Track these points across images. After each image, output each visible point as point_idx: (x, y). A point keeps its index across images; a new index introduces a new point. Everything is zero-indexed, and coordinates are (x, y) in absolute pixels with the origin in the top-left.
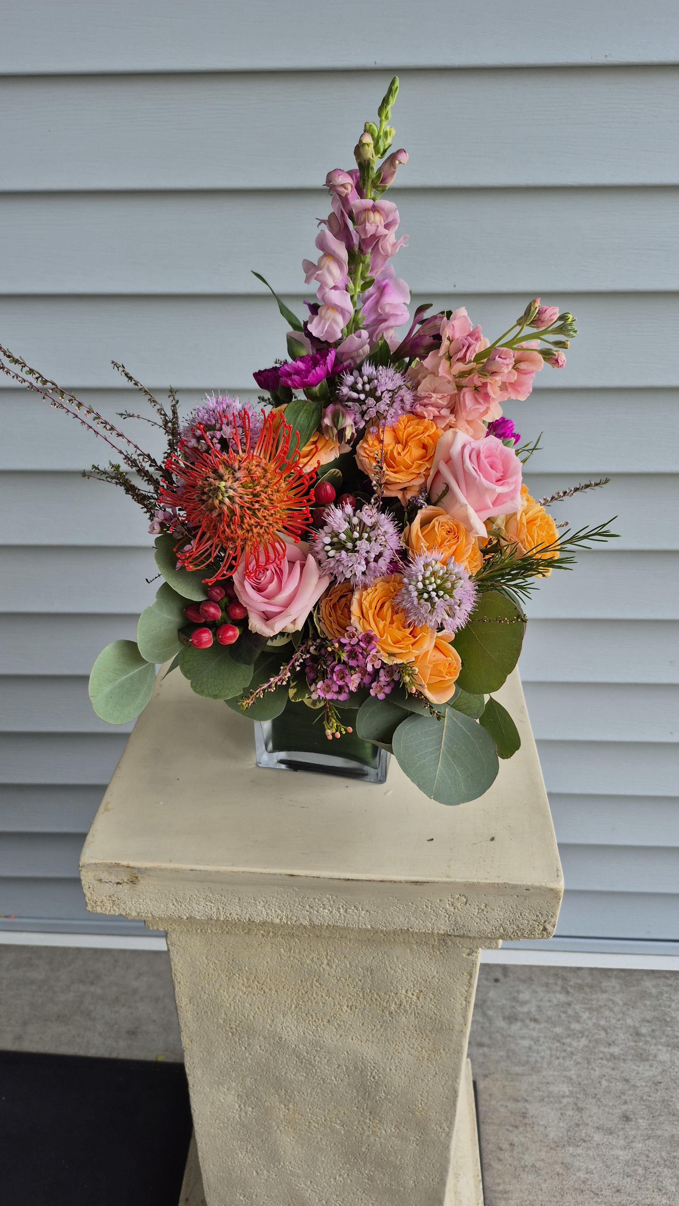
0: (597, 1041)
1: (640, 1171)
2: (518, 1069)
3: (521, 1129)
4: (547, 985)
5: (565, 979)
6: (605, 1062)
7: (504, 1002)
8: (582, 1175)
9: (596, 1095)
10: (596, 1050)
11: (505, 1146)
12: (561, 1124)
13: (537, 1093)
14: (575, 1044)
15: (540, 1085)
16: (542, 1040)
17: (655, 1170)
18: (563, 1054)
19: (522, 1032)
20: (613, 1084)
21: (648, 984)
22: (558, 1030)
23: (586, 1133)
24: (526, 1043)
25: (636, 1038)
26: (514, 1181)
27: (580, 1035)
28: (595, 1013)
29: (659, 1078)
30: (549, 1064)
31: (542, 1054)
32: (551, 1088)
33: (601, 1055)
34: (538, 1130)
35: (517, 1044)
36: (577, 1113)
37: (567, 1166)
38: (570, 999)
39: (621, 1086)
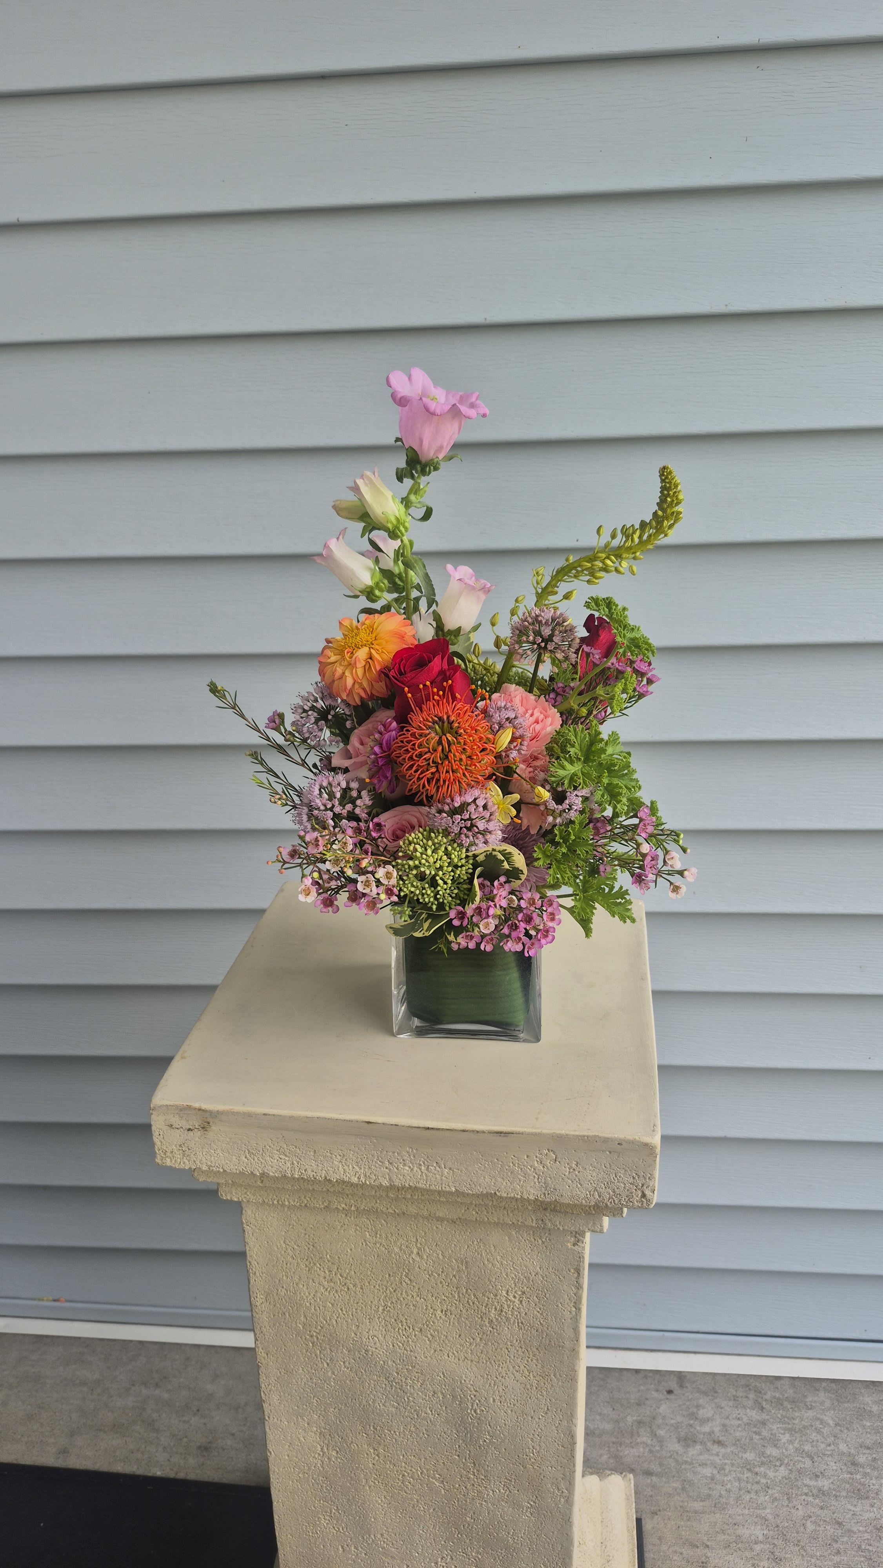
0: (799, 1472)
2: (697, 1505)
4: (735, 1398)
5: (759, 1392)
6: (811, 1499)
7: (679, 1419)
9: (799, 1541)
10: (799, 1483)
13: (721, 1537)
14: (771, 1474)
15: (726, 1527)
16: (728, 1468)
18: (756, 1487)
19: (702, 1457)
20: (822, 1528)
21: (868, 1399)
22: (749, 1456)
24: (707, 1471)
25: (852, 1469)
27: (778, 1464)
28: (798, 1435)
30: (738, 1499)
31: (729, 1486)
32: (740, 1531)
33: (805, 1490)
35: (695, 1473)
38: (765, 1416)
39: (832, 1530)
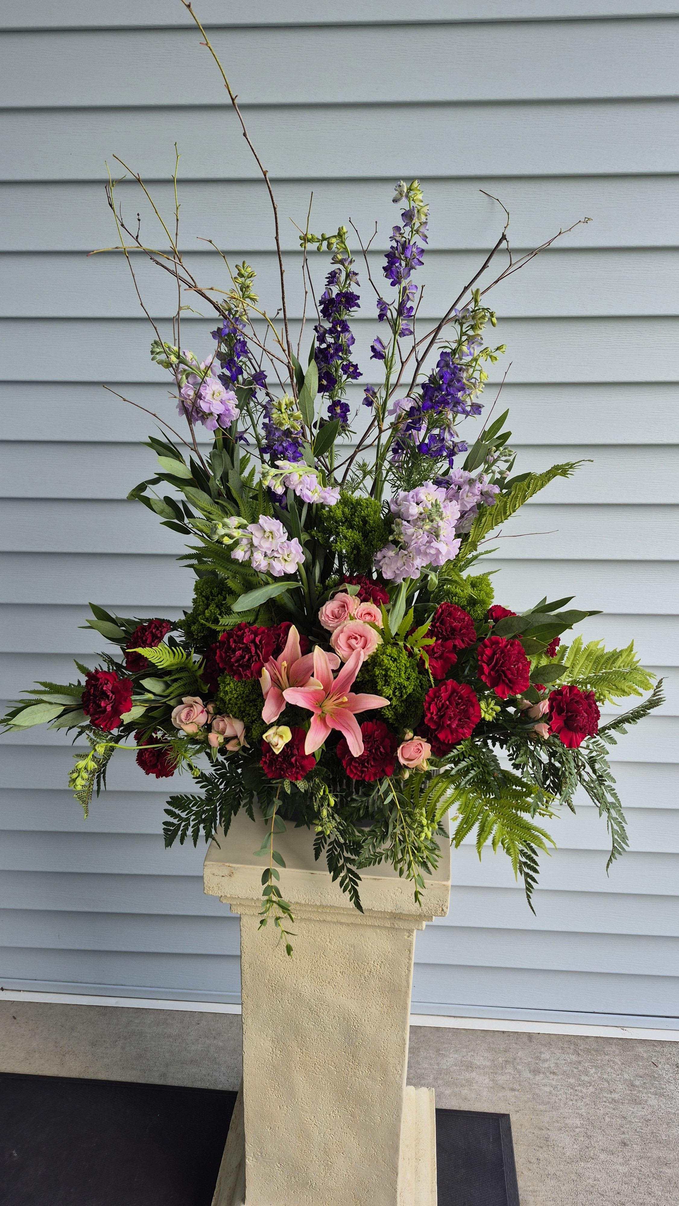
0: (601, 1089)
1: (635, 1181)
2: (542, 1107)
3: (545, 1149)
4: (562, 1048)
5: (576, 1045)
6: (608, 1104)
7: (530, 1060)
8: (590, 1181)
9: (601, 1127)
10: (601, 1095)
11: (534, 1160)
12: (575, 1146)
13: (556, 1124)
14: (584, 1090)
15: (559, 1119)
16: (559, 1087)
17: (646, 1180)
18: (576, 1097)
19: (544, 1081)
20: (614, 1120)
21: (641, 1050)
22: (572, 1081)
23: (594, 1153)
24: (547, 1089)
25: (632, 1088)
26: (541, 1184)
27: (588, 1085)
28: (600, 1069)
29: (649, 1117)
30: (565, 1104)
31: (560, 1097)
32: (567, 1121)
33: (605, 1099)
34: (558, 1150)
35: (540, 1090)
36: (587, 1139)
37: (579, 1175)
38: (580, 1059)
39: (620, 1121)
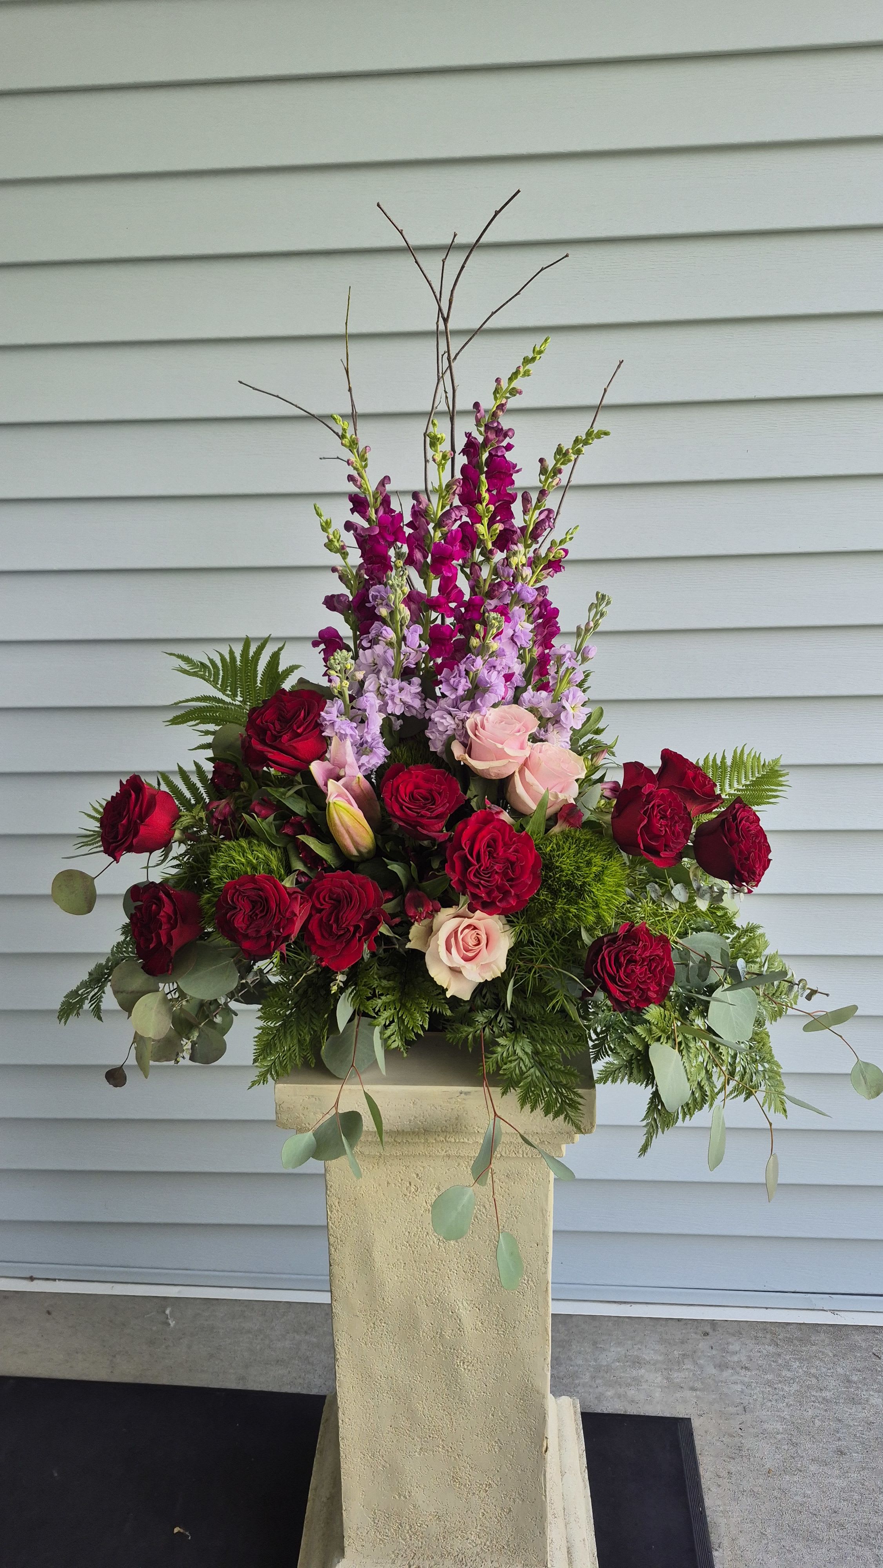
0: (808, 1387)
1: (856, 1496)
2: (732, 1410)
3: (737, 1460)
4: (756, 1338)
5: (774, 1333)
6: (817, 1404)
7: (714, 1352)
8: (799, 1498)
9: (810, 1432)
10: (808, 1394)
11: (724, 1474)
12: (777, 1456)
13: (751, 1430)
14: (786, 1388)
15: (755, 1423)
16: (754, 1385)
18: (776, 1397)
19: (733, 1378)
20: (827, 1423)
21: (858, 1338)
22: (769, 1377)
23: (802, 1464)
24: (738, 1387)
25: (847, 1384)
26: (733, 1503)
27: (791, 1382)
28: (805, 1363)
29: (871, 1419)
30: (762, 1405)
31: (755, 1397)
32: (765, 1426)
33: (813, 1399)
34: (754, 1461)
35: (729, 1388)
36: (792, 1447)
37: (784, 1491)
38: (780, 1350)
39: (834, 1425)
